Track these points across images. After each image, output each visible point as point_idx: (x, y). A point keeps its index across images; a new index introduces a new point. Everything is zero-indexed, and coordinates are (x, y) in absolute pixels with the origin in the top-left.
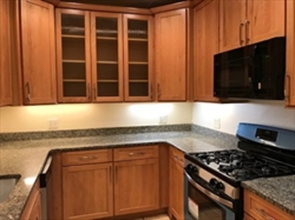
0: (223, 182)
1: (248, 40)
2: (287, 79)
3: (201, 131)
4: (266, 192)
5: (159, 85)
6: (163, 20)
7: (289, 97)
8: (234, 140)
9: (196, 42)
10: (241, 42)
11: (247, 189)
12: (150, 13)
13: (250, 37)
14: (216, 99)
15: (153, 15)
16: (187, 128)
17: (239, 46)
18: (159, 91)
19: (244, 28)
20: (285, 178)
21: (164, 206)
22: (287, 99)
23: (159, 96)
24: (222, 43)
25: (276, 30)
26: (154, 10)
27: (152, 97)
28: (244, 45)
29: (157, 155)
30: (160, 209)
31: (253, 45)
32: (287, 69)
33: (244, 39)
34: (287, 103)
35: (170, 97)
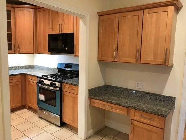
0: (55, 82)
1: (62, 31)
2: (74, 47)
3: (39, 68)
4: (69, 82)
5: (19, 45)
6: (20, 12)
7: (75, 53)
8: (56, 70)
9: (38, 26)
10: (59, 31)
11: (63, 83)
12: (12, 7)
13: (62, 30)
14: (49, 53)
15: (14, 8)
16: (32, 67)
17: (59, 33)
18: (19, 48)
19: (60, 26)
20: (74, 79)
21: (24, 104)
22: (74, 53)
23: (19, 51)
24: (51, 29)
25: (71, 30)
26: (15, 6)
27: (14, 51)
28: (60, 33)
29: (20, 80)
30: (22, 106)
31: (64, 34)
32: (74, 44)
33: (60, 30)
34: (75, 55)
35: (25, 51)
